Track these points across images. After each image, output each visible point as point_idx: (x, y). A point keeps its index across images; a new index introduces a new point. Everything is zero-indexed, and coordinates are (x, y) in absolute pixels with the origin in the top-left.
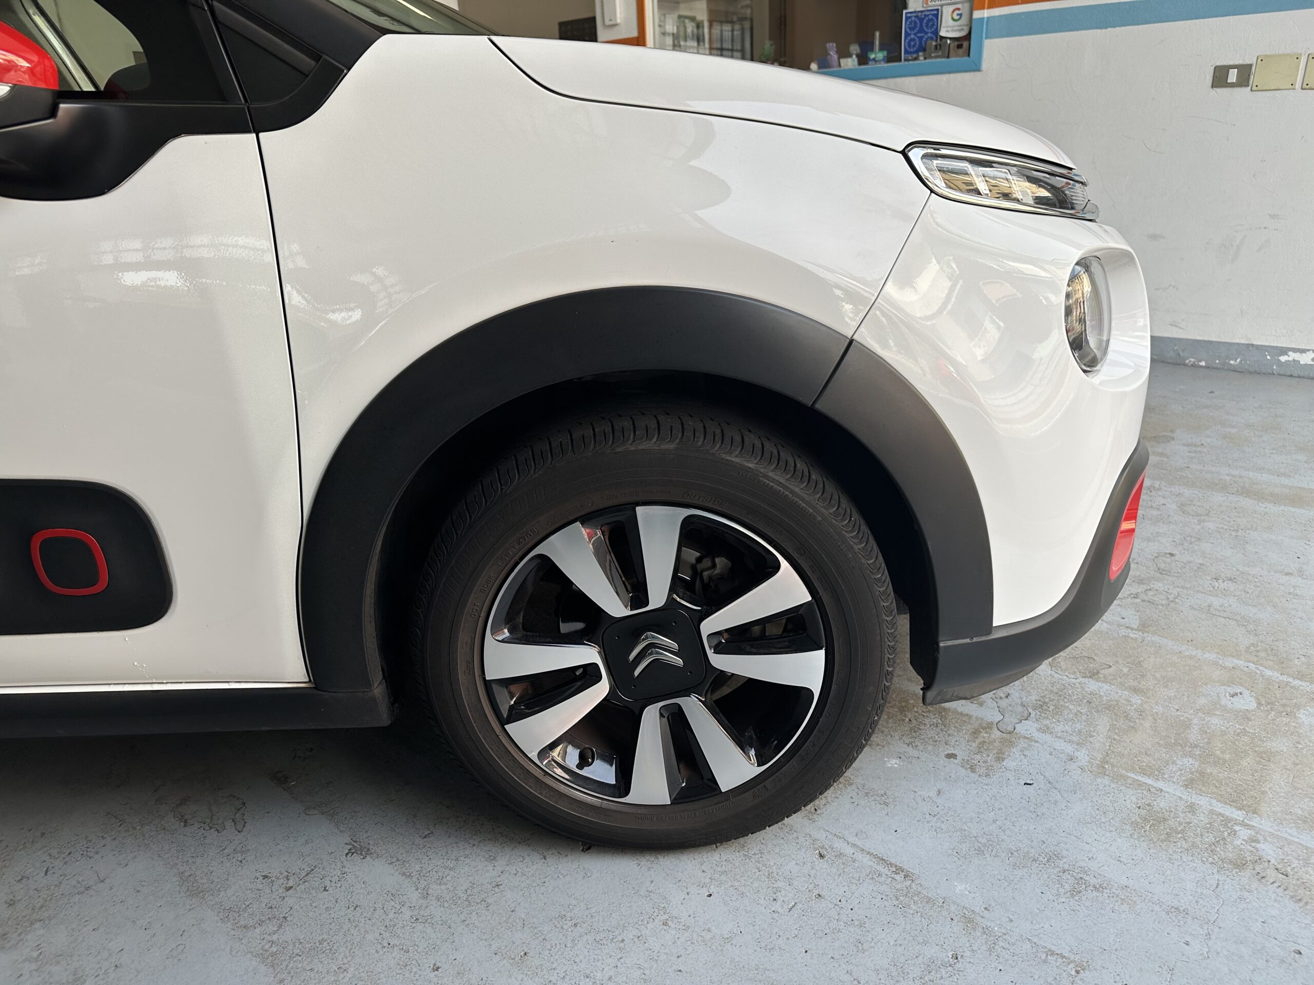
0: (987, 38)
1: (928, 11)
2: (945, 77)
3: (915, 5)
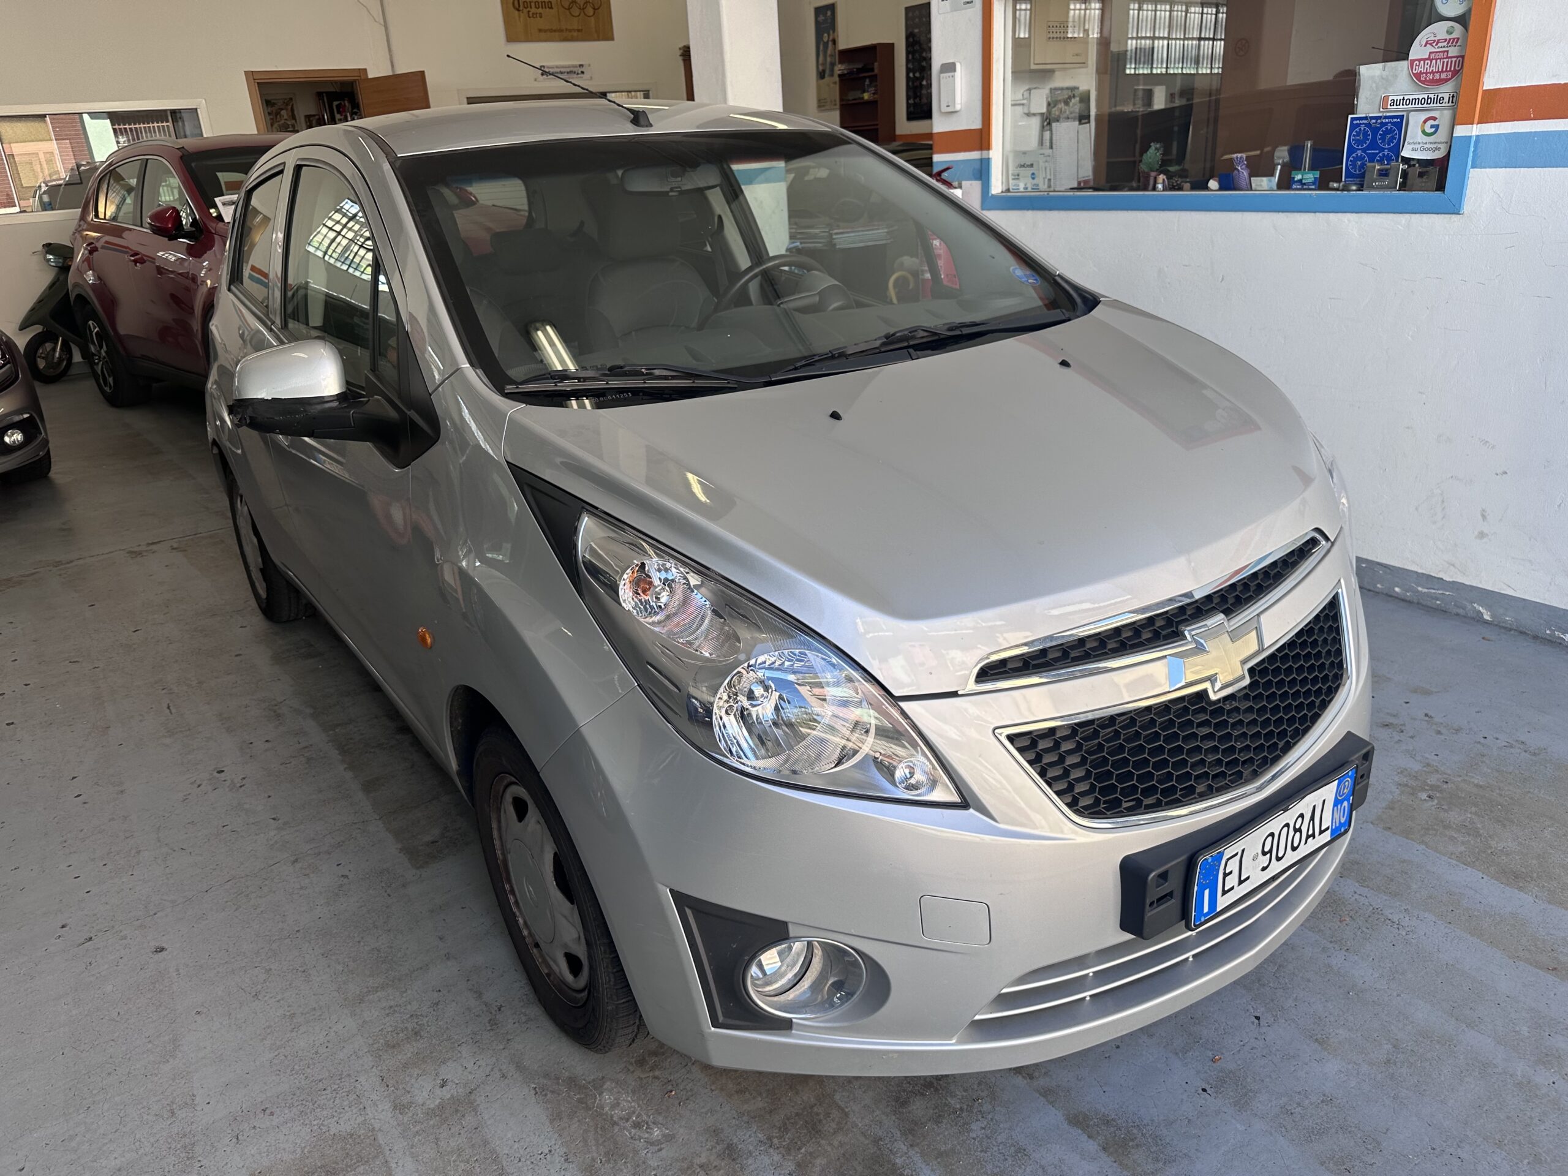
0: (1473, 167)
1: (1386, 117)
2: (1403, 219)
3: (1366, 106)
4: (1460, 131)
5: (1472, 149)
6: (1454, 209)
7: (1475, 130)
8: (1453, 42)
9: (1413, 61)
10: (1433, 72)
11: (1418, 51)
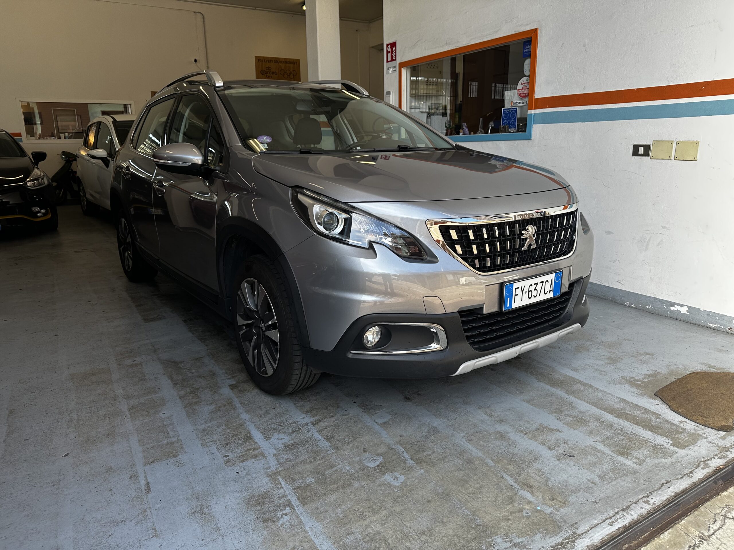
0: (534, 124)
1: (512, 109)
2: (516, 142)
3: (507, 106)
4: (529, 112)
5: (533, 118)
6: (529, 138)
7: (533, 112)
8: (528, 84)
9: (518, 90)
10: (524, 93)
11: (520, 87)
